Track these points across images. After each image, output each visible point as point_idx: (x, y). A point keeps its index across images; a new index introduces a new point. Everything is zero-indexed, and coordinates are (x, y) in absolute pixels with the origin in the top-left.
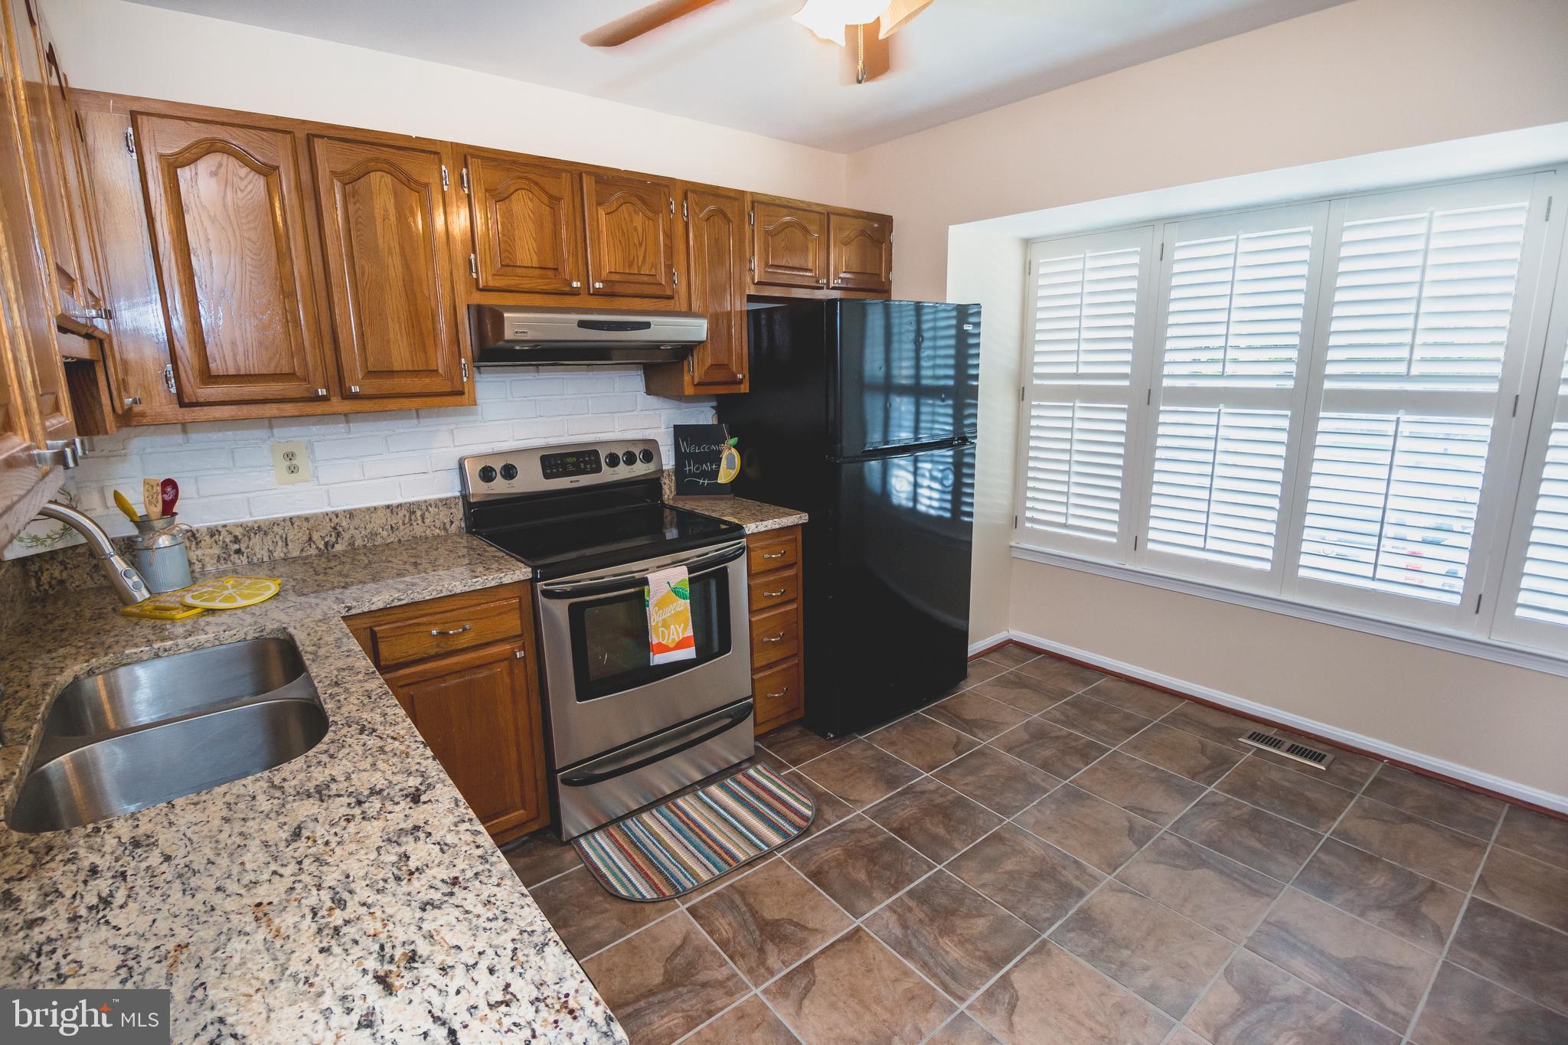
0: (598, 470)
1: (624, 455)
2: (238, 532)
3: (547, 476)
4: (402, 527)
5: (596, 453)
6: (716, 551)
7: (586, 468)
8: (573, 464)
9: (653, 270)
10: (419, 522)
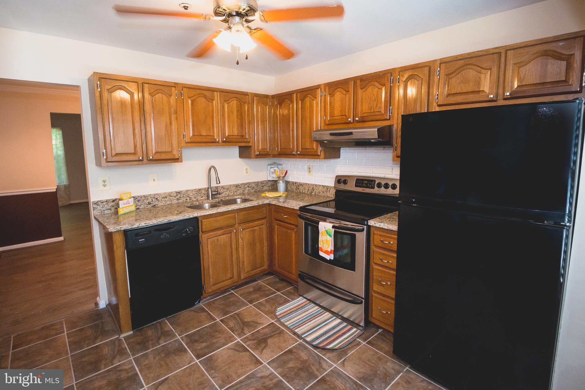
0: (373, 188)
1: (384, 184)
2: (299, 184)
3: (356, 186)
4: (325, 192)
5: (375, 181)
6: (352, 226)
7: (369, 186)
8: (366, 184)
9: (380, 109)
10: (329, 192)
